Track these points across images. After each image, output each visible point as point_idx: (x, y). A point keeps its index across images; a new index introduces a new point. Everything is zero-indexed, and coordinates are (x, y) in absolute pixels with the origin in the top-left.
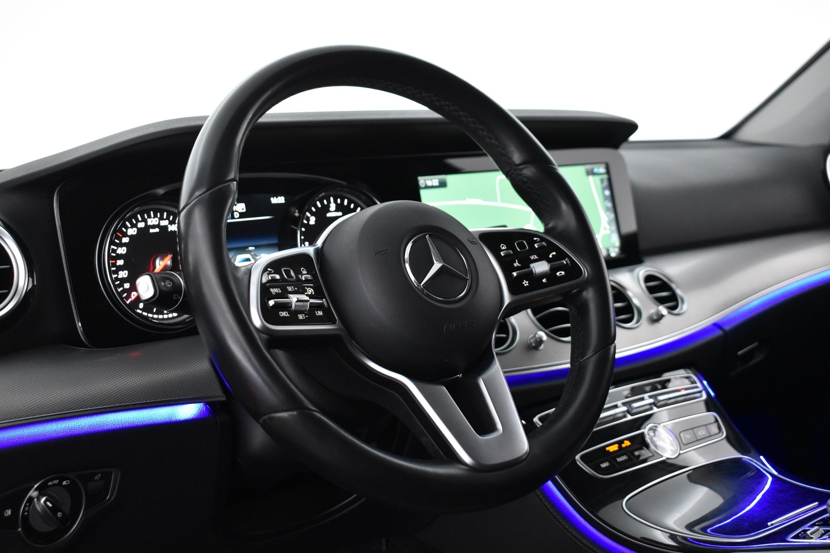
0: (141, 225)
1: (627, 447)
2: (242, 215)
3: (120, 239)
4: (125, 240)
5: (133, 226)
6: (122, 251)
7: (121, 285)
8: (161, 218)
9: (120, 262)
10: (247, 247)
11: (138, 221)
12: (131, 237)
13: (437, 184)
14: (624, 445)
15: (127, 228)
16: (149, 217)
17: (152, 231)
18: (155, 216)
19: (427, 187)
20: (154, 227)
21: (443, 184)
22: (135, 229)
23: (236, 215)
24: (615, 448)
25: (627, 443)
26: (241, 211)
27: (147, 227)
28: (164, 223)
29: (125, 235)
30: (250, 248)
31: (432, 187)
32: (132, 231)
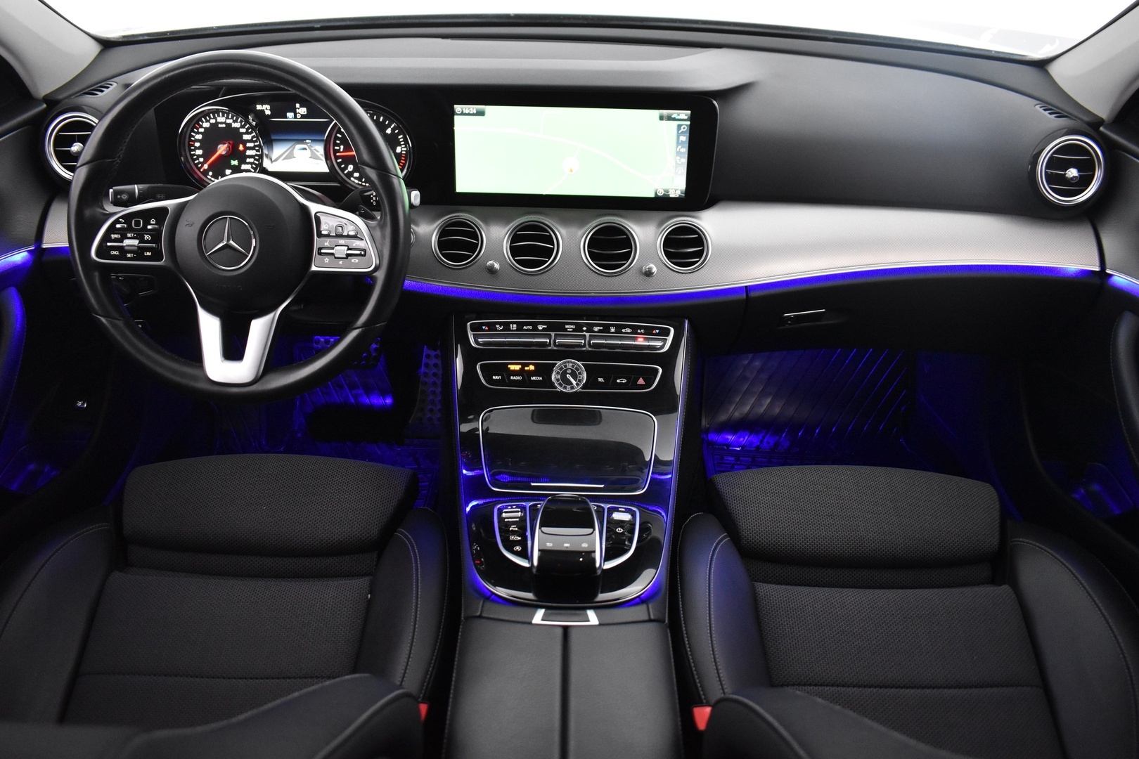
0: (213, 121)
1: (529, 371)
2: (303, 116)
3: (198, 129)
4: (201, 130)
5: (207, 121)
6: (199, 137)
7: (197, 159)
8: (227, 118)
9: (197, 144)
10: (305, 140)
11: (210, 118)
12: (205, 128)
13: (475, 112)
14: (526, 368)
15: (203, 122)
16: (219, 116)
17: (220, 126)
18: (223, 116)
19: (463, 114)
20: (222, 123)
21: (481, 113)
22: (209, 124)
23: (299, 116)
24: (517, 367)
25: (532, 367)
26: (303, 113)
27: (217, 123)
28: (229, 121)
29: (201, 127)
30: (307, 141)
31: (469, 114)
32: (206, 125)
